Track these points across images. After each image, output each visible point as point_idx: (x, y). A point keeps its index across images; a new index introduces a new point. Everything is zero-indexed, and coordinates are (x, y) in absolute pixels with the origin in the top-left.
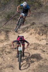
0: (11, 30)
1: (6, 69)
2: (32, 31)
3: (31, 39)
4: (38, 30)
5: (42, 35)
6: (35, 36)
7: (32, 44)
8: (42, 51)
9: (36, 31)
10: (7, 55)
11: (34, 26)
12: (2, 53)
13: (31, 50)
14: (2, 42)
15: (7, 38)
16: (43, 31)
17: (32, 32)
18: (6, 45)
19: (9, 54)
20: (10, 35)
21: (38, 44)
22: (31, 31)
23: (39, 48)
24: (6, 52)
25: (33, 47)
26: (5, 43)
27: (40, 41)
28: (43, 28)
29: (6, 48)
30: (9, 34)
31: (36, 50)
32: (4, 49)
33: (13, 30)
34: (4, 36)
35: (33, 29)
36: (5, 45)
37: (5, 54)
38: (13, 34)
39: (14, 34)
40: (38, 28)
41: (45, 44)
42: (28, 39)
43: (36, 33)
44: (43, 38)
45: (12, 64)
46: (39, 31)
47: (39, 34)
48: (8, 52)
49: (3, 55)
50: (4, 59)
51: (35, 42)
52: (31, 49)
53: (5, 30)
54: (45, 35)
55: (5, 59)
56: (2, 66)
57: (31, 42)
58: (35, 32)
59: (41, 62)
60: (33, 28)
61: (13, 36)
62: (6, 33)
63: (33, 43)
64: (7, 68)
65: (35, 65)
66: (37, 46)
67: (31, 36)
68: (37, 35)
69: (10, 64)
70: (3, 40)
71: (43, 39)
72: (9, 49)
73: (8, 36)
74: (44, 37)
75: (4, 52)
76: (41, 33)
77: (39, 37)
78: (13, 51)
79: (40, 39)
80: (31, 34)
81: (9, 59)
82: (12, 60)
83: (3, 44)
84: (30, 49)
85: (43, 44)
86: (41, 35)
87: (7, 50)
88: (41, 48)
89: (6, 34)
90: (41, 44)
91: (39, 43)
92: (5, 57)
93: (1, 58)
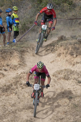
1: (22, 113)
2: (61, 50)
3: (59, 63)
4: (70, 49)
5: (77, 56)
6: (65, 59)
7: (62, 71)
8: (77, 82)
9: (66, 50)
10: (23, 90)
11: (63, 42)
12: (15, 87)
13: (60, 81)
14: (15, 69)
15: (23, 63)
16: (78, 49)
17: (61, 52)
18: (21, 73)
20: (28, 57)
21: (71, 71)
22: (59, 50)
23: (73, 77)
24: (21, 84)
25: (62, 76)
26: (20, 71)
27: (74, 65)
28: (77, 46)
29: (21, 78)
30: (26, 56)
31: (67, 80)
32: (18, 80)
33: (31, 49)
34: (18, 60)
35: (63, 47)
36: (19, 74)
37: (21, 88)
38: (32, 55)
39: (34, 56)
42: (54, 62)
43: (67, 53)
44: (78, 61)
46: (71, 51)
47: (72, 54)
48: (25, 85)
49: (16, 90)
50: (18, 95)
51: (66, 68)
52: (60, 79)
53: (19, 50)
55: (21, 96)
56: (16, 108)
57: (60, 67)
58: (65, 52)
59: (75, 99)
60: (61, 46)
61: (32, 58)
62: (20, 55)
63: (63, 69)
64: (24, 111)
66: (69, 73)
67: (59, 59)
68: (69, 57)
70: (16, 66)
71: (77, 63)
73: (23, 59)
74: (78, 59)
75: (18, 85)
76: (74, 53)
77: (72, 59)
79: (73, 63)
80: (59, 55)
81: (26, 95)
83: (16, 72)
84: (58, 80)
85: (78, 70)
86: (75, 56)
87: (24, 82)
88: (76, 76)
89: (21, 57)
90: (75, 69)
91: (73, 69)
92: (21, 93)
93: (14, 94)
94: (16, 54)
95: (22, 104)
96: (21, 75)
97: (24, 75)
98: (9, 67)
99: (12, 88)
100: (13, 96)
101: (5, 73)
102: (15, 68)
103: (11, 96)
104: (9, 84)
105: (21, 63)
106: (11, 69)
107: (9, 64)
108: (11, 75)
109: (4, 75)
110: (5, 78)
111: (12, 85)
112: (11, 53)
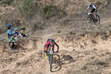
0: (39, 39)
4: (65, 38)
5: (69, 42)
6: (62, 44)
9: (62, 38)
10: (36, 63)
11: (60, 34)
12: (31, 62)
16: (70, 37)
17: (59, 40)
18: (35, 53)
19: (38, 62)
21: (66, 51)
22: (58, 39)
24: (35, 60)
25: (60, 54)
26: (34, 52)
27: (67, 47)
28: (69, 35)
29: (34, 56)
30: (37, 43)
32: (33, 57)
34: (32, 45)
35: (60, 37)
36: (33, 53)
37: (34, 63)
38: (41, 42)
40: (64, 36)
41: (72, 50)
43: (63, 40)
44: (70, 45)
45: (42, 71)
47: (66, 41)
48: (37, 60)
49: (32, 63)
50: (33, 67)
51: (63, 49)
53: (33, 39)
54: (72, 42)
55: (34, 67)
58: (61, 40)
59: (69, 68)
60: (59, 36)
61: (41, 44)
62: (33, 42)
65: (64, 71)
66: (64, 52)
68: (64, 42)
69: (40, 72)
70: (31, 49)
71: (69, 46)
72: (38, 58)
73: (36, 45)
74: (70, 43)
75: (33, 61)
76: (67, 40)
77: (66, 44)
78: (42, 58)
79: (66, 46)
81: (38, 66)
82: (41, 67)
83: (31, 53)
85: (70, 50)
86: (68, 42)
87: (36, 59)
88: (69, 54)
90: (68, 50)
91: (67, 50)
92: (34, 65)
93: (30, 66)
94: (30, 42)
95: (35, 71)
96: (35, 54)
97: (36, 54)
98: (27, 50)
99: (29, 62)
100: (29, 67)
101: (24, 53)
102: (30, 50)
103: (28, 67)
104: (27, 60)
105: (34, 47)
106: (28, 51)
107: (27, 48)
108: (28, 55)
109: (23, 55)
110: (24, 57)
111: (29, 61)
112: (27, 41)
